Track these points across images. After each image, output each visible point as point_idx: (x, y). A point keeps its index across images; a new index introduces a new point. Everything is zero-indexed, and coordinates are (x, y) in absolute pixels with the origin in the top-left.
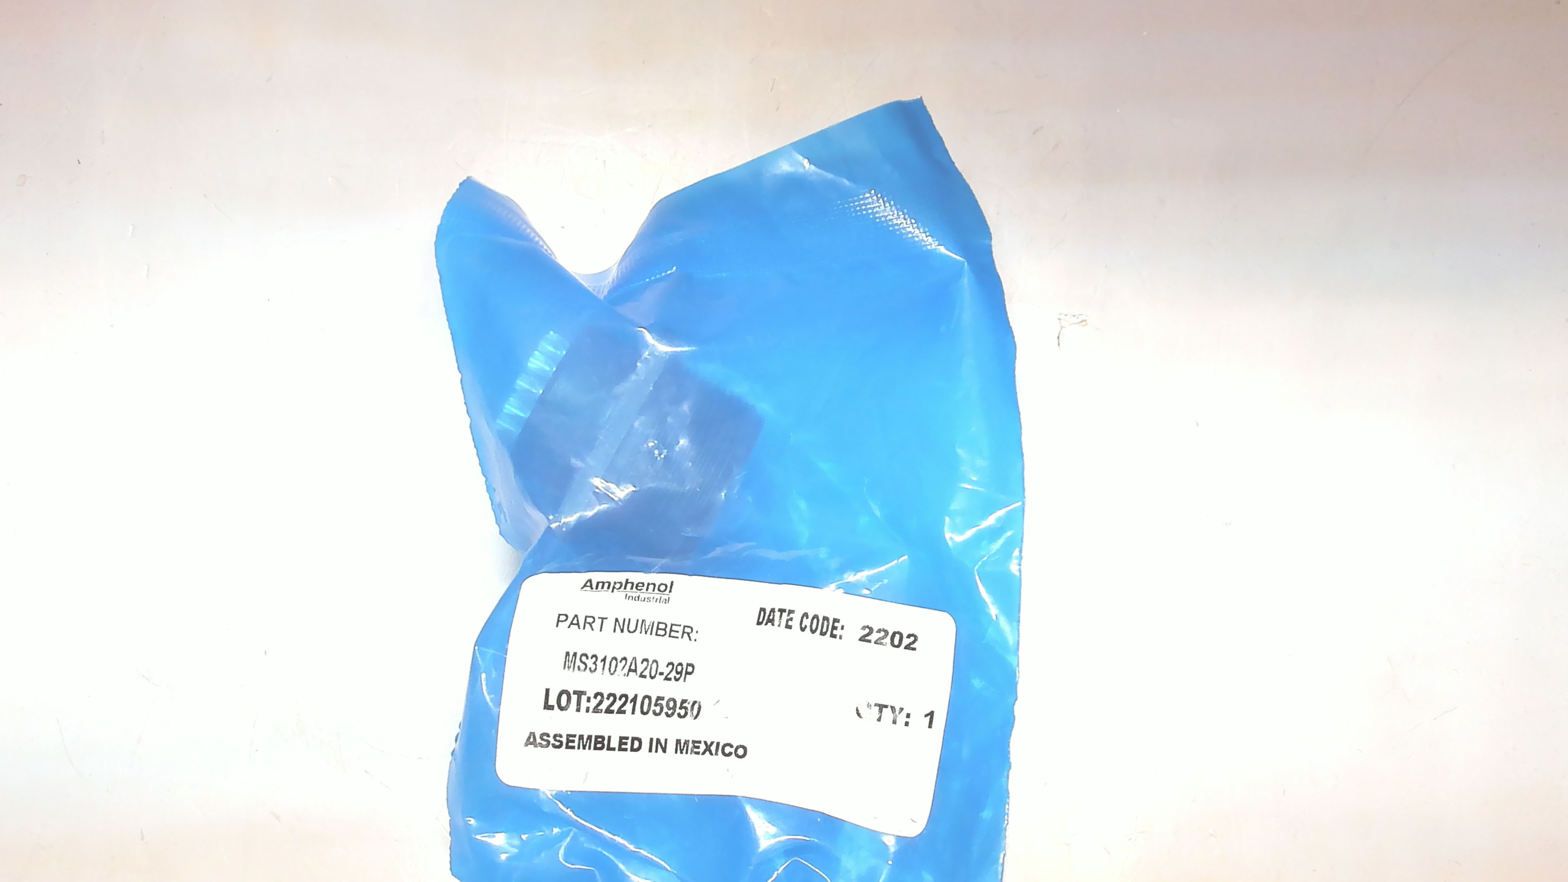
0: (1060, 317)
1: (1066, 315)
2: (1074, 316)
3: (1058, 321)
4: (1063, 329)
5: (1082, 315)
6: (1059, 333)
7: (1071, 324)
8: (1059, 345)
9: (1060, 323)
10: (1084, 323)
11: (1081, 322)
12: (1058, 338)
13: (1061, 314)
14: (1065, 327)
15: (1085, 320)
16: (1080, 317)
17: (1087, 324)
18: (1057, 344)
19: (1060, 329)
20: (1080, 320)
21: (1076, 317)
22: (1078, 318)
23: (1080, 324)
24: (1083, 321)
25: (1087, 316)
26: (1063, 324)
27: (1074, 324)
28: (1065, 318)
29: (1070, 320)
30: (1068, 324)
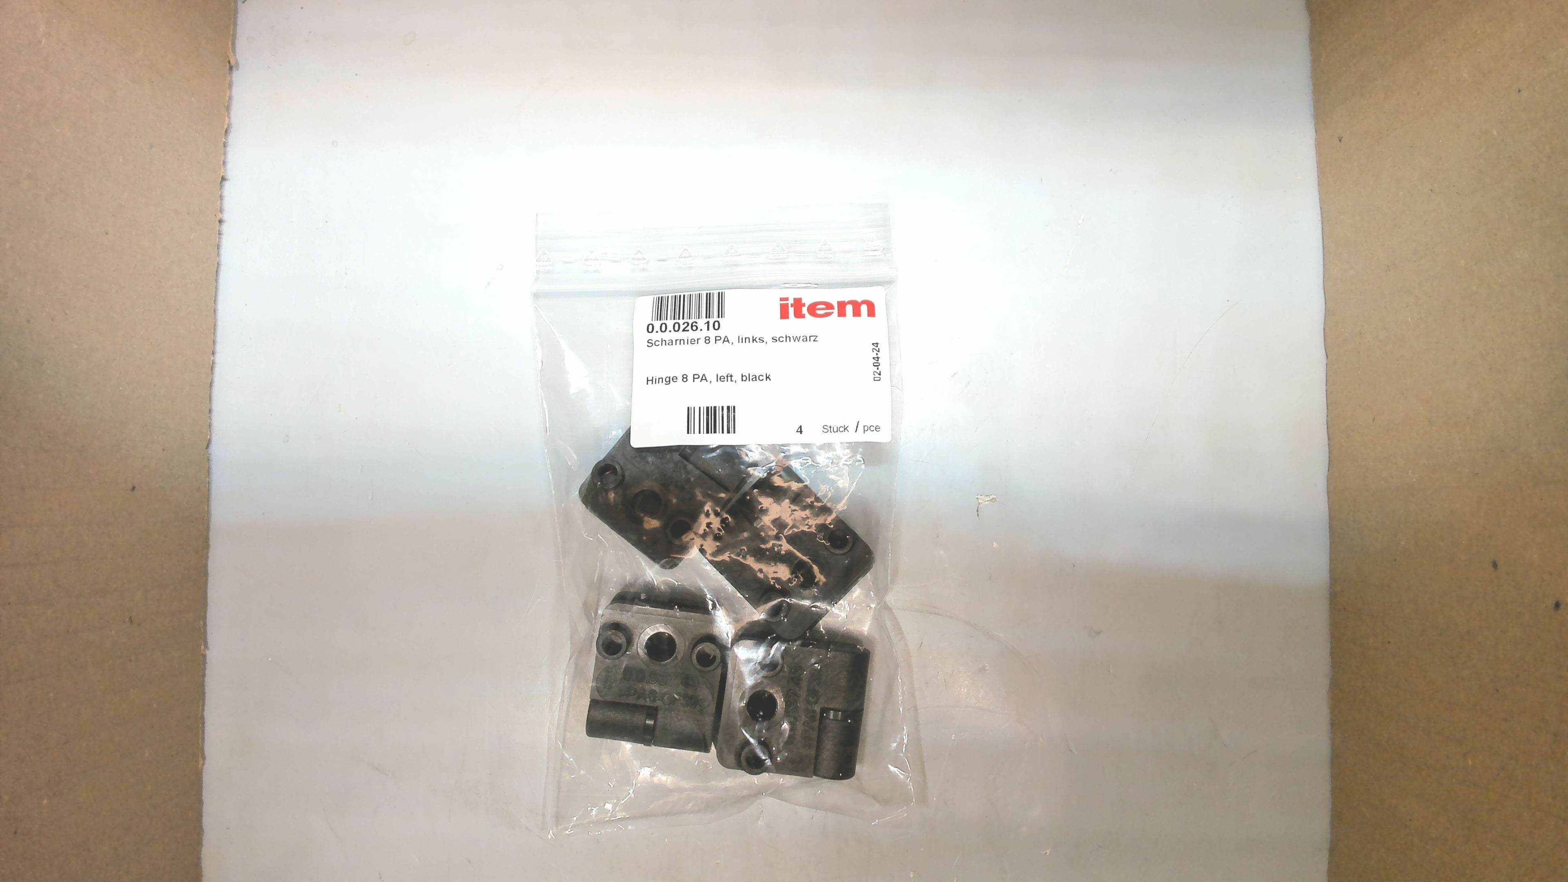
0: (977, 497)
1: (981, 495)
2: (987, 496)
3: (976, 499)
4: (980, 505)
6: (978, 508)
7: (985, 502)
8: (978, 516)
9: (978, 500)
10: (993, 500)
12: (977, 511)
13: (978, 495)
14: (981, 503)
15: (995, 498)
16: (991, 496)
17: (995, 501)
18: (977, 515)
19: (978, 504)
20: (990, 498)
21: (988, 497)
24: (992, 499)
25: (995, 495)
26: (980, 501)
27: (988, 501)
28: (981, 497)
29: (984, 498)
30: (983, 502)
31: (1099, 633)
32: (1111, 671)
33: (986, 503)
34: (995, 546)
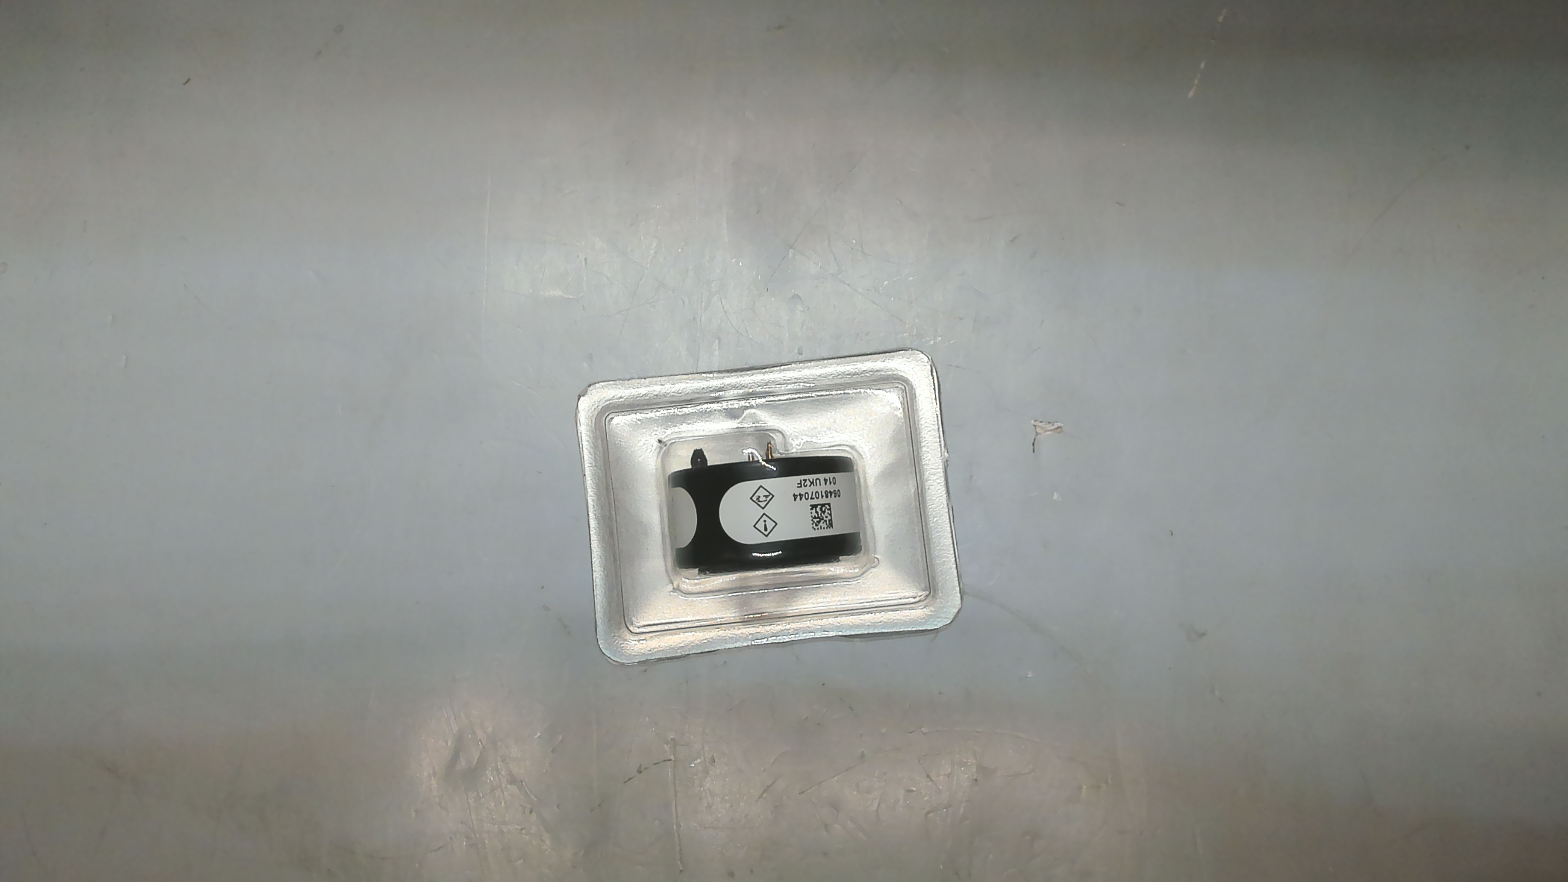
0: (1035, 424)
1: (1041, 422)
3: (1034, 427)
4: (1038, 436)
5: (1057, 422)
6: (1035, 439)
7: (1046, 431)
8: (1034, 451)
9: (1035, 429)
10: (1059, 430)
12: (1033, 444)
13: (1036, 421)
15: (1061, 427)
16: (1055, 424)
17: (1063, 431)
18: (1032, 451)
19: (1035, 434)
20: (1055, 426)
21: (1050, 425)
22: (1053, 425)
23: (1056, 430)
24: (1058, 427)
25: (1062, 423)
26: (1039, 430)
27: (1049, 431)
28: (1040, 424)
29: (1045, 426)
30: (1043, 431)
31: (1202, 635)
32: (1217, 693)
33: (1048, 433)
34: (1055, 497)
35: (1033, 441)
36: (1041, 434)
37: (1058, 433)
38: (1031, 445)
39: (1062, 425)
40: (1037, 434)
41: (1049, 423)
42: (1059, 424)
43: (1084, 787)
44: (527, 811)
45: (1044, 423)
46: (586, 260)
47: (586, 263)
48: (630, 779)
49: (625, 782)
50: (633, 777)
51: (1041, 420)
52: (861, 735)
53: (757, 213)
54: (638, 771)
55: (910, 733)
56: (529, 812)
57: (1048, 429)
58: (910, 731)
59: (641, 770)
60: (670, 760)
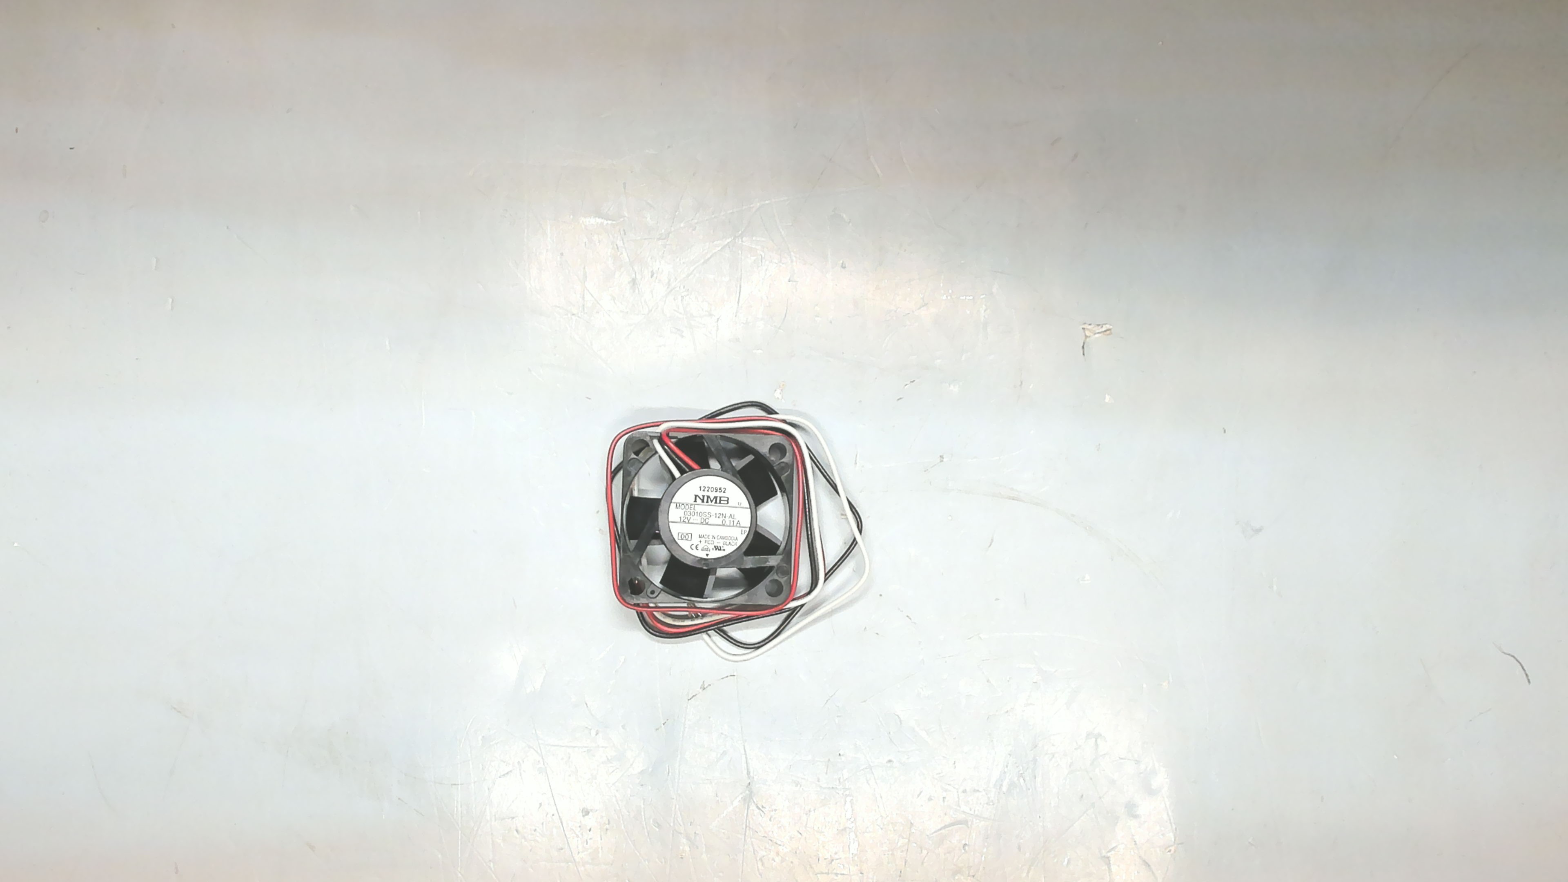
0: (1083, 326)
1: (1090, 325)
3: (1082, 330)
4: (1088, 339)
5: (1106, 324)
6: (1084, 343)
7: (1095, 334)
8: (1084, 354)
9: (1084, 332)
10: (1108, 332)
11: (1105, 331)
12: (1083, 348)
13: (1085, 324)
15: (1110, 329)
16: (1104, 326)
17: (1112, 333)
19: (1084, 337)
20: (1103, 329)
21: (1100, 327)
22: (1102, 327)
23: (1105, 333)
24: (1107, 330)
25: (1111, 325)
26: (1088, 333)
27: (1098, 333)
28: (1089, 327)
29: (1094, 329)
30: (1092, 334)
31: (1258, 531)
32: (1275, 587)
33: (1097, 335)
34: (1107, 400)
35: (1082, 345)
36: (1090, 337)
37: (1108, 335)
38: (1081, 347)
39: (1111, 327)
40: (1086, 337)
41: (1098, 325)
42: (1108, 326)
43: (1145, 686)
44: (593, 732)
45: (1092, 326)
46: (624, 184)
47: (625, 188)
48: (693, 696)
49: (689, 700)
50: (696, 695)
51: (1089, 323)
52: (920, 642)
53: (795, 127)
54: (701, 688)
55: (969, 639)
56: (595, 734)
57: (1097, 331)
58: (970, 637)
59: (705, 687)
60: (734, 676)
